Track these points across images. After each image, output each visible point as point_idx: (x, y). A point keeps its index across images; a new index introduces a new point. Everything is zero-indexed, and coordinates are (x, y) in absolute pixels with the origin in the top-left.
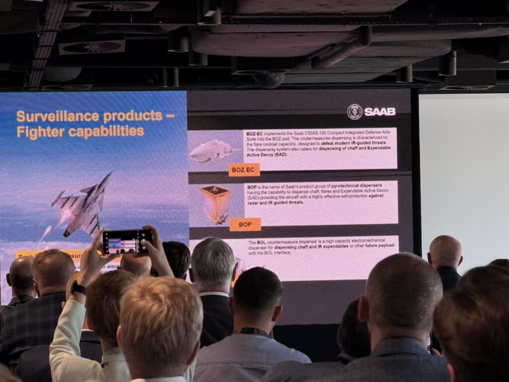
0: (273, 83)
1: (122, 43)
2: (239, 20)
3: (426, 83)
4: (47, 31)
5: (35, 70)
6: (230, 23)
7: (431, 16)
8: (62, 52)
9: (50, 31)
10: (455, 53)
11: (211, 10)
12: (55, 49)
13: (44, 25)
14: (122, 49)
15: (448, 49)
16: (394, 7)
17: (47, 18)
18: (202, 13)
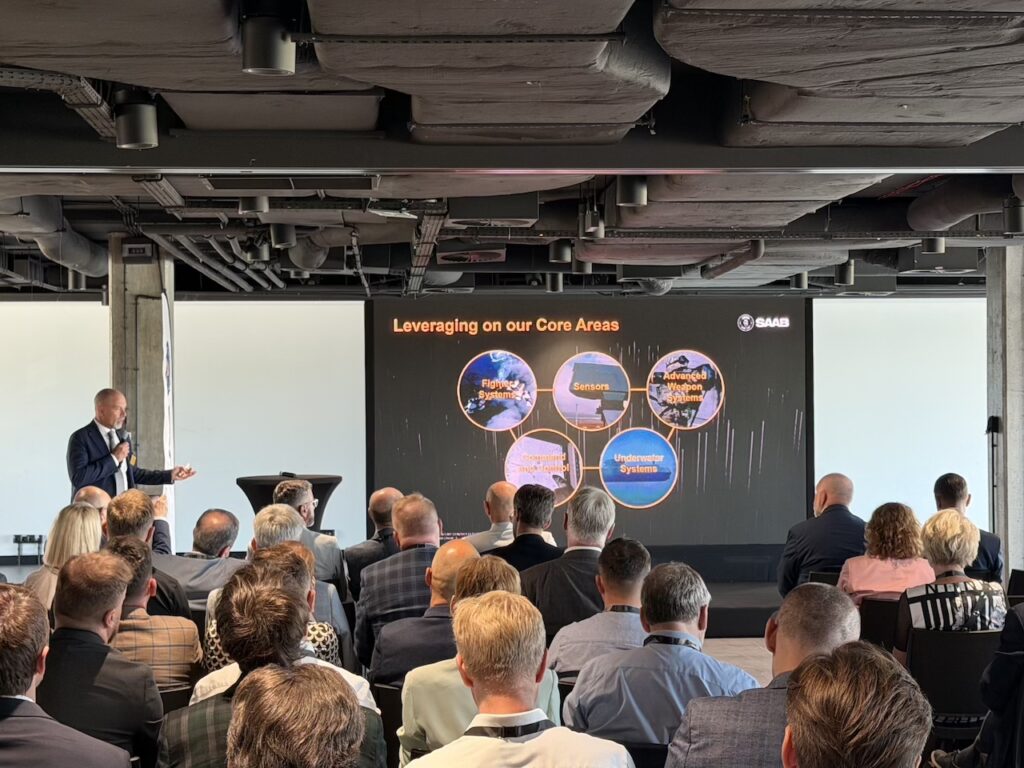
0: (660, 289)
1: (503, 252)
2: (624, 233)
3: (822, 288)
4: (423, 243)
5: (414, 276)
6: (613, 236)
7: (826, 230)
8: (440, 261)
9: (427, 243)
10: (853, 262)
11: (593, 226)
12: (433, 258)
13: (419, 238)
14: (503, 258)
15: (845, 258)
16: (786, 223)
17: (423, 232)
18: (584, 229)
